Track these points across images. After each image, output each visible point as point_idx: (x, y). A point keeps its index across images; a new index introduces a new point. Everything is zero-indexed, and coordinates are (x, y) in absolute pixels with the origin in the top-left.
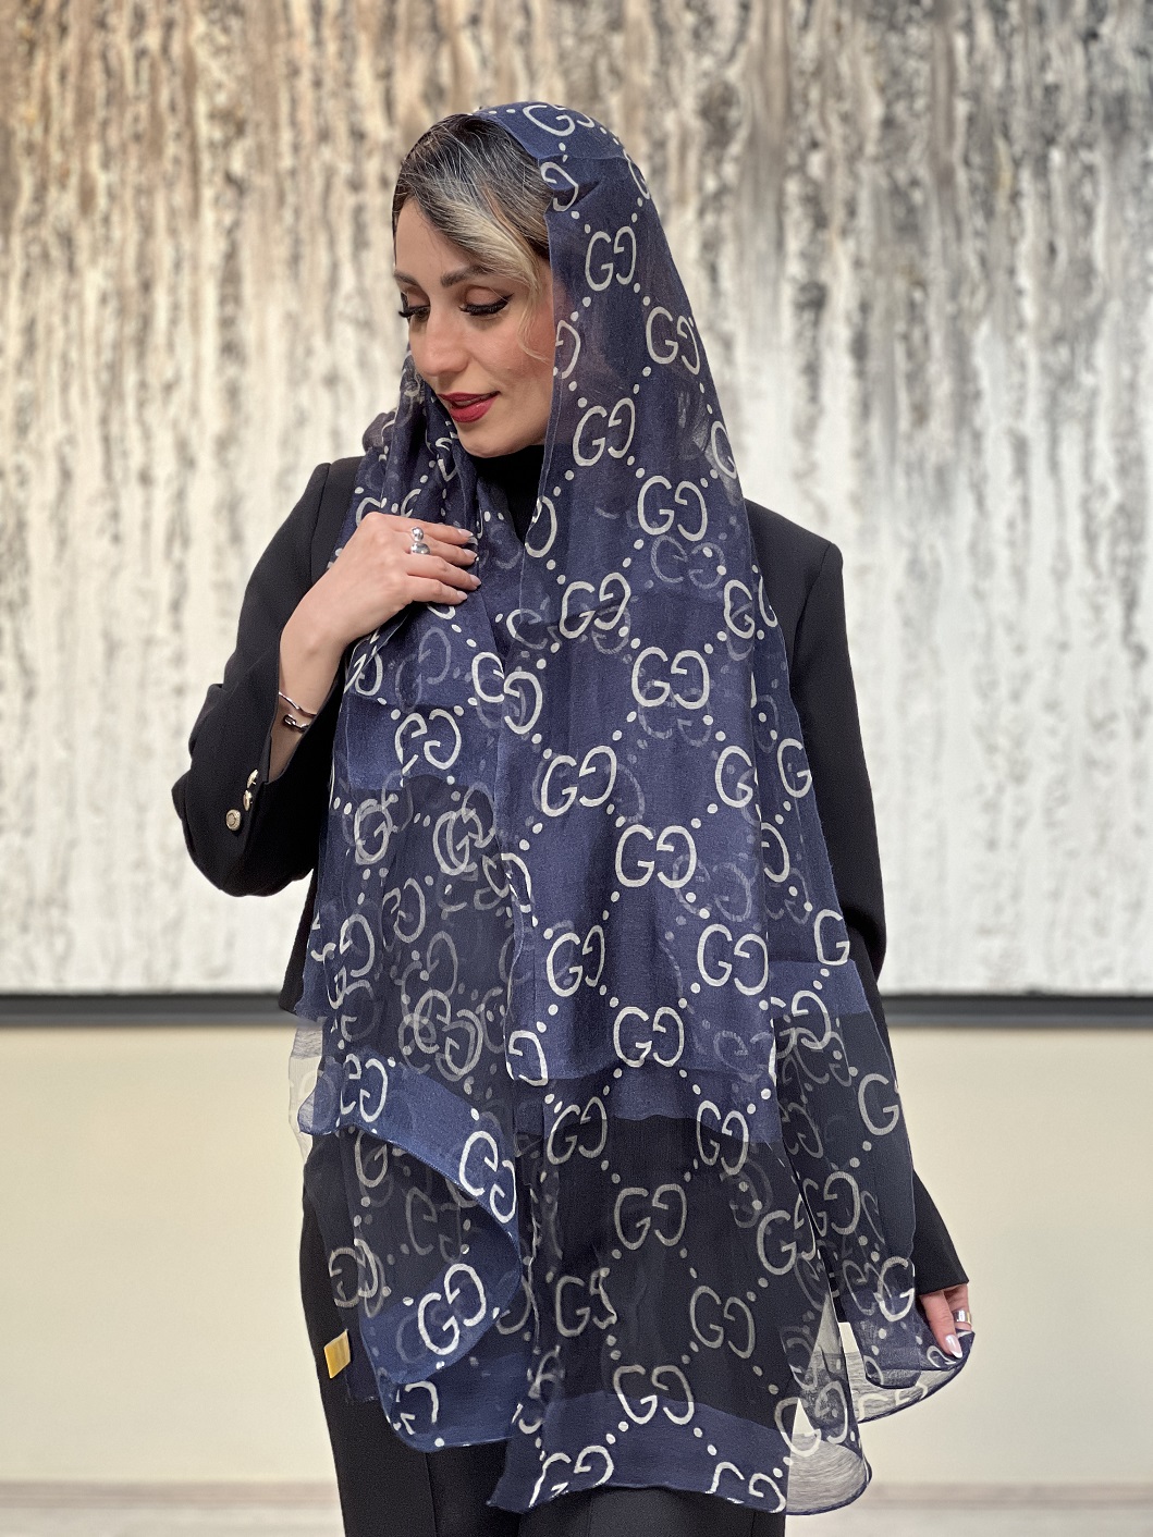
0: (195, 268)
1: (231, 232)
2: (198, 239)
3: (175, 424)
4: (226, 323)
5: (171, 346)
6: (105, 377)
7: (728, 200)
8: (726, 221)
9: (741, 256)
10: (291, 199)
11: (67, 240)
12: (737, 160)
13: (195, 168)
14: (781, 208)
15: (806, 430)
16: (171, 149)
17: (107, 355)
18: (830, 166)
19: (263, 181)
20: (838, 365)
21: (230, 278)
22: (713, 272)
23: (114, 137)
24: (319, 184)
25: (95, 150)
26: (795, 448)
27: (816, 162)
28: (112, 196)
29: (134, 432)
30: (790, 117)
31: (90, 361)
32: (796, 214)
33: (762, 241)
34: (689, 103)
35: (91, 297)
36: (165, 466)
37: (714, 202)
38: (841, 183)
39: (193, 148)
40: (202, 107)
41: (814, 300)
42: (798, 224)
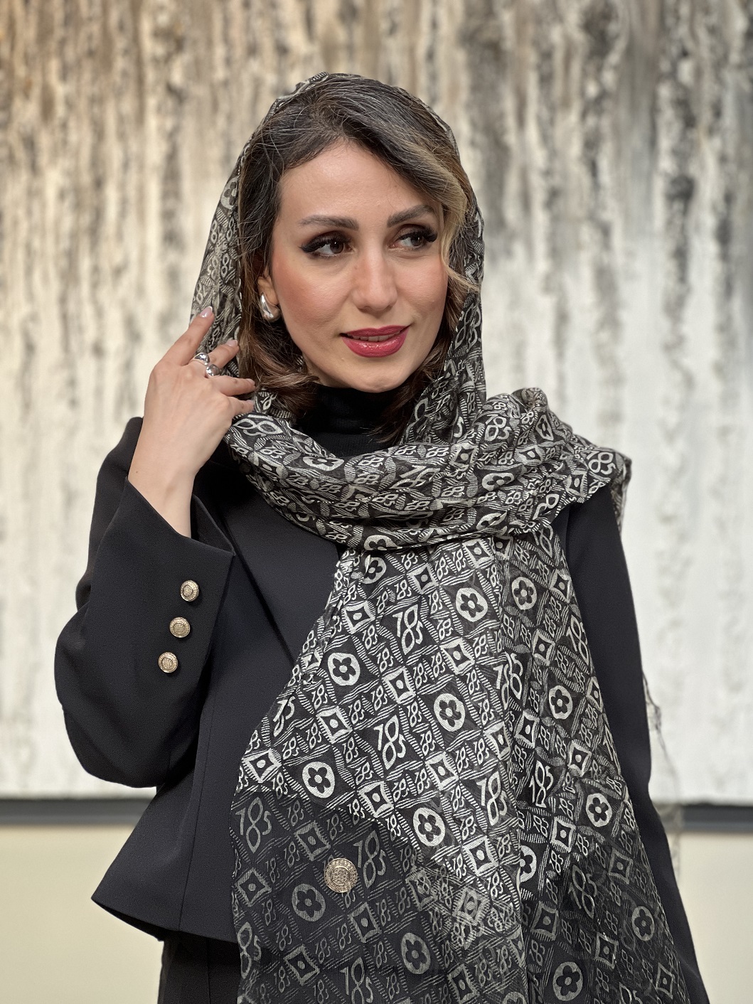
0: (141, 167)
1: (172, 137)
2: (143, 142)
3: (123, 304)
4: (168, 215)
5: (120, 236)
6: (64, 263)
7: (607, 104)
8: (606, 123)
9: (618, 153)
10: (224, 106)
11: (30, 143)
12: (616, 68)
13: (140, 80)
14: (654, 110)
15: (675, 307)
16: (120, 63)
17: (65, 244)
18: (698, 73)
19: (200, 91)
20: (705, 250)
21: (171, 175)
22: (593, 168)
23: (70, 54)
24: (247, 92)
25: (54, 65)
26: (664, 323)
27: (686, 70)
28: (70, 104)
29: (88, 311)
30: (663, 29)
31: (50, 248)
32: (668, 115)
33: (637, 140)
34: (573, 18)
35: (51, 193)
36: (115, 340)
37: (594, 106)
38: (708, 89)
39: (139, 63)
40: (146, 26)
41: (683, 191)
42: (670, 124)
